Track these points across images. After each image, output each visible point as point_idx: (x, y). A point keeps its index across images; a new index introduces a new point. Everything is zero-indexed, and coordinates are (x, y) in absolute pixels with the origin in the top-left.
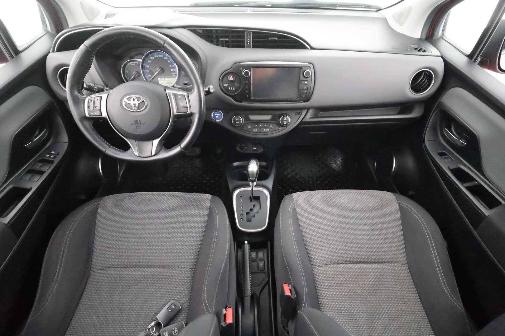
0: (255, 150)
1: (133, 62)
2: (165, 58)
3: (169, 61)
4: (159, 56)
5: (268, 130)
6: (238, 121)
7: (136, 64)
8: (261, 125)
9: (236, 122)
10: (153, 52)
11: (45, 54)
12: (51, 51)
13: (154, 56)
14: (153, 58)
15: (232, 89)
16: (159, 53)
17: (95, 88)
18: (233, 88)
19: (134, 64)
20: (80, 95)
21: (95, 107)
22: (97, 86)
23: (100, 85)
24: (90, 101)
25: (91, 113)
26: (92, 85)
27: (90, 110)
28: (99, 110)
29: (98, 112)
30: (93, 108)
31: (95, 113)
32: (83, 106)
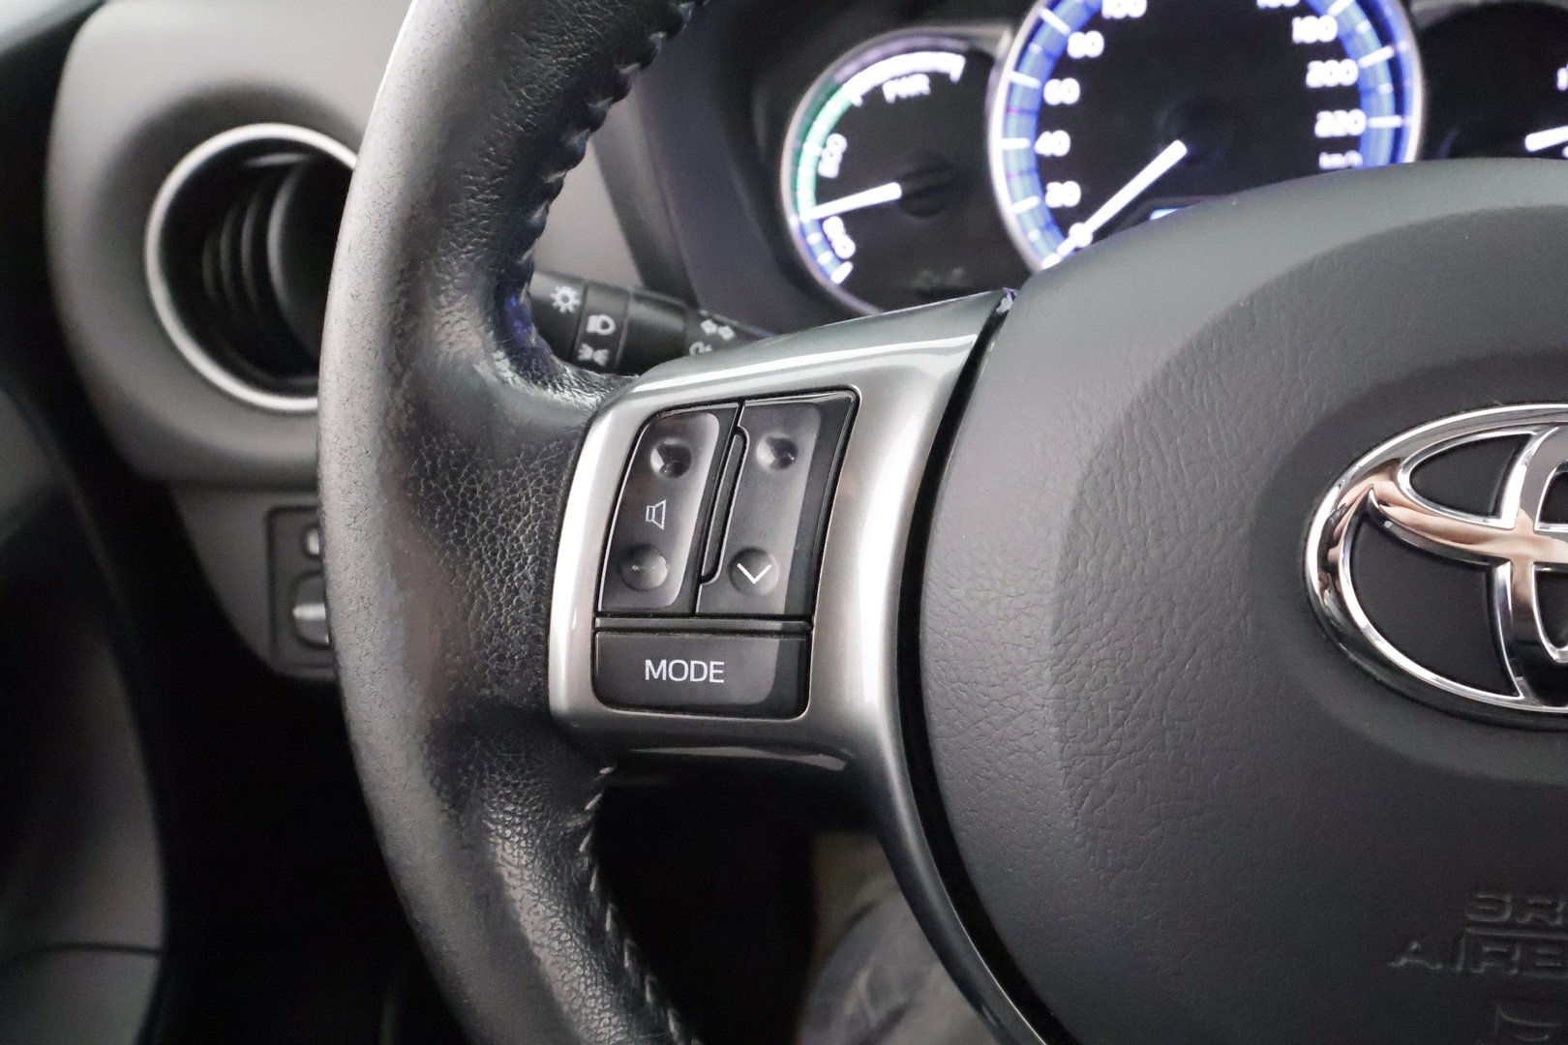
17: (594, 324)
20: (500, 354)
21: (731, 566)
22: (615, 304)
23: (639, 298)
24: (656, 462)
25: (649, 663)
26: (565, 299)
27: (646, 616)
28: (777, 625)
29: (766, 655)
30: (698, 577)
31: (699, 671)
32: (528, 540)
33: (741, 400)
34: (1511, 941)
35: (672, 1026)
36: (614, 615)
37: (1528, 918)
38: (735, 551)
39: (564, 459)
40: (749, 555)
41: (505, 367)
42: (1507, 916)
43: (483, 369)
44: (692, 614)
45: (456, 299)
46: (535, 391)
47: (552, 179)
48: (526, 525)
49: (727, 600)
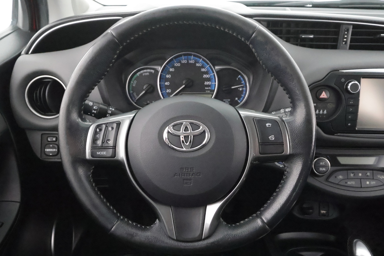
0: (324, 215)
1: (145, 71)
2: (198, 65)
3: (203, 70)
4: (188, 61)
5: (373, 183)
6: (323, 166)
7: (150, 73)
8: (360, 175)
9: (321, 169)
10: (181, 56)
11: (12, 57)
12: (23, 53)
13: (180, 62)
14: (179, 65)
15: (321, 112)
16: (189, 57)
17: (95, 108)
18: (323, 111)
19: (148, 74)
20: (80, 119)
21: (106, 141)
22: (98, 105)
23: (101, 104)
24: (98, 130)
25: (97, 152)
26: (91, 104)
27: (97, 147)
28: (112, 147)
29: (111, 151)
30: (103, 143)
31: (103, 153)
32: (83, 139)
33: (107, 123)
34: (185, 173)
35: (102, 197)
36: (94, 147)
37: (186, 171)
38: (107, 139)
39: (87, 130)
40: (109, 140)
41: (80, 120)
42: (184, 171)
43: (77, 120)
44: (102, 147)
45: (74, 113)
46: (84, 123)
47: (88, 95)
48: (83, 138)
49: (106, 145)
